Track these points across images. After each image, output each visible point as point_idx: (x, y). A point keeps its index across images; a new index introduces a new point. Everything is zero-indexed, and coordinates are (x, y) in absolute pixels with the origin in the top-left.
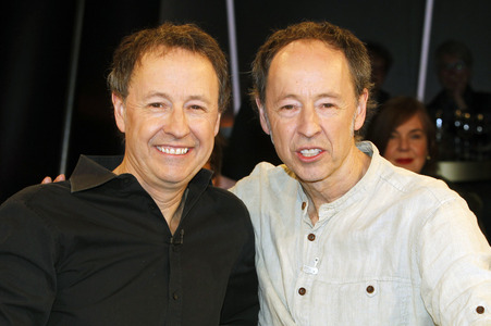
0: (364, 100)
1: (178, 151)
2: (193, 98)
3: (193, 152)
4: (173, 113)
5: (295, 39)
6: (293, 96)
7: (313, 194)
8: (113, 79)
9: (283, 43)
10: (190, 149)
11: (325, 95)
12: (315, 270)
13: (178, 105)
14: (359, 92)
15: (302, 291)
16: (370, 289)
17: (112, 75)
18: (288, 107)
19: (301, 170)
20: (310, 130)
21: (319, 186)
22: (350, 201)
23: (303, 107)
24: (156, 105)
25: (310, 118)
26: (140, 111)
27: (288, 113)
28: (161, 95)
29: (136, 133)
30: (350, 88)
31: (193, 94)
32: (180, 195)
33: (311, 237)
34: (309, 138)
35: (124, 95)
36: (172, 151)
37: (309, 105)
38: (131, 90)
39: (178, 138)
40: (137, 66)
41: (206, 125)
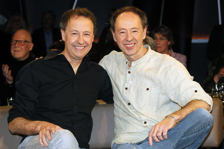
0: (145, 30)
1: (81, 48)
2: (86, 32)
3: (86, 48)
4: (79, 36)
5: (124, 12)
6: (124, 29)
7: (130, 60)
8: (61, 25)
9: (120, 13)
10: (85, 47)
11: (134, 28)
12: (130, 82)
13: (81, 34)
14: (144, 28)
15: (126, 89)
16: (148, 89)
17: (61, 23)
18: (123, 32)
19: (127, 52)
20: (130, 39)
21: (132, 57)
22: (141, 61)
23: (127, 32)
24: (74, 34)
25: (129, 36)
26: (69, 36)
27: (122, 34)
28: (76, 31)
29: (68, 42)
30: (141, 26)
31: (86, 31)
32: (81, 61)
33: (129, 72)
34: (129, 42)
35: (64, 30)
36: (79, 48)
37: (129, 32)
38: (67, 29)
39: (81, 44)
40: (68, 22)
41: (89, 40)
